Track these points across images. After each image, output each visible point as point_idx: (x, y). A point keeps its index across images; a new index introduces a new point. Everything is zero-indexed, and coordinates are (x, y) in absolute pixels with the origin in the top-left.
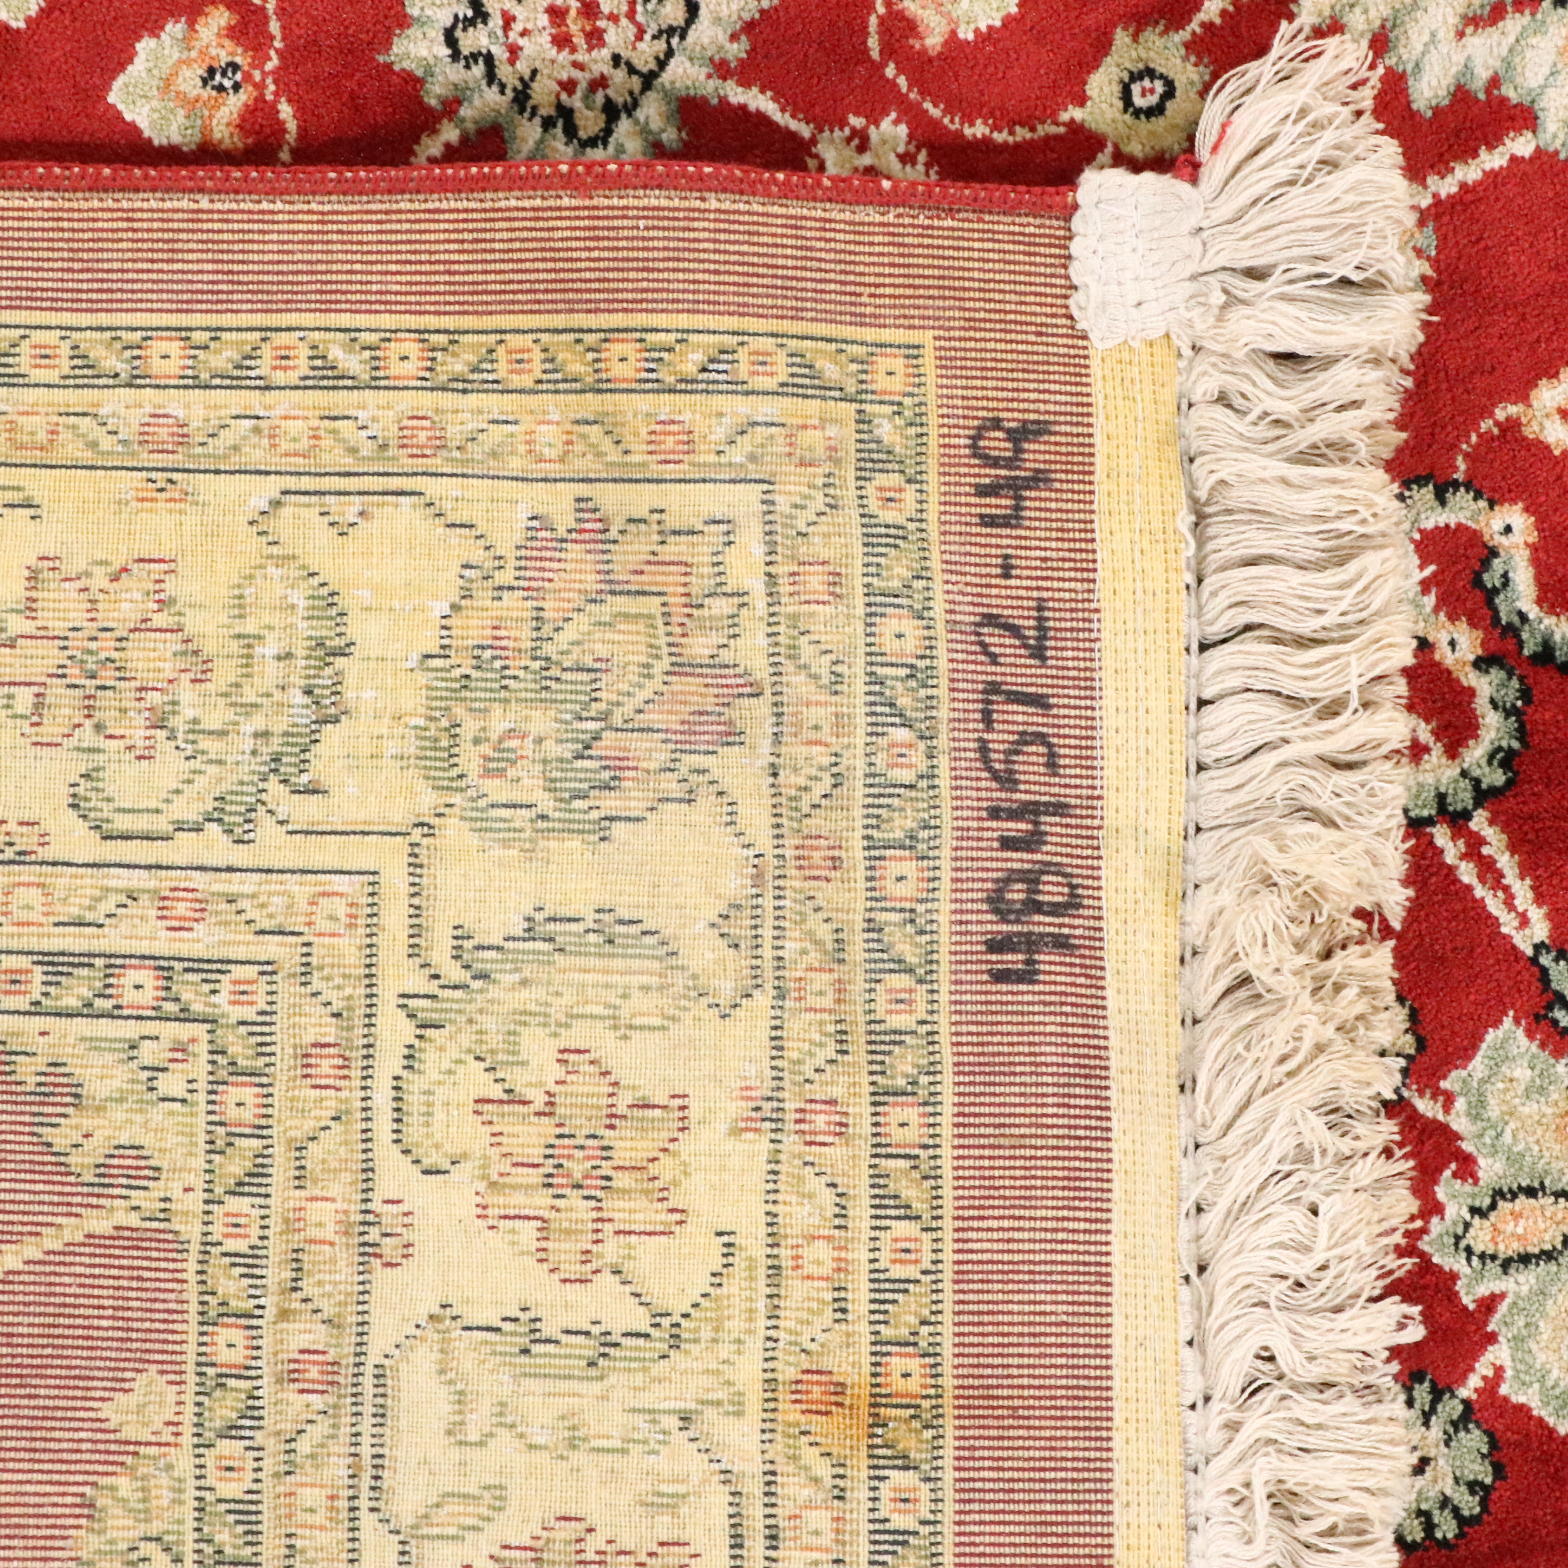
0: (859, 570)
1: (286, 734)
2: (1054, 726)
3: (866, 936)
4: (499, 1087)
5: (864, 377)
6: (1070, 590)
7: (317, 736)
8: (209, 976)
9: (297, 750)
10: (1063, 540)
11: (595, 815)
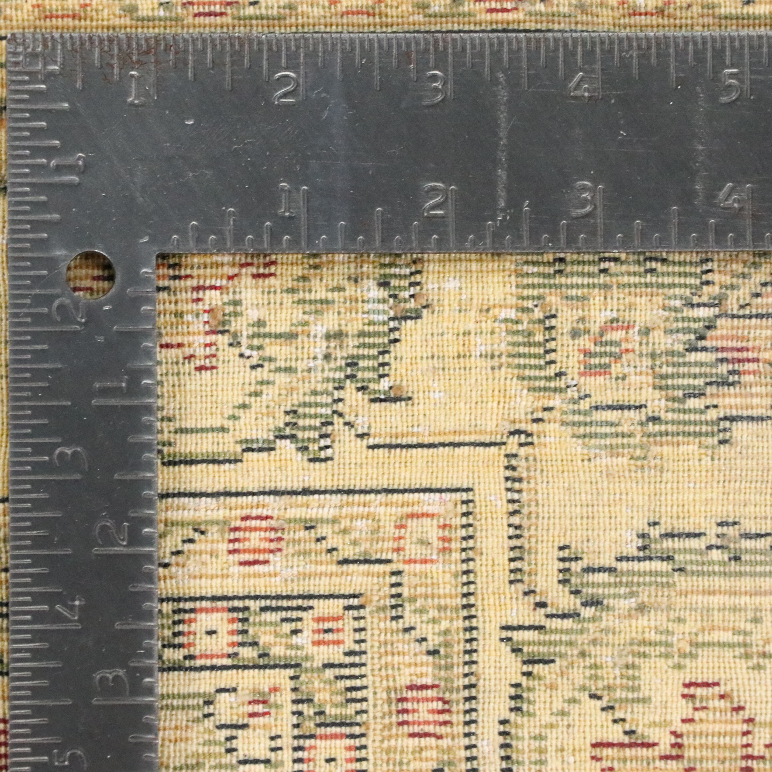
1: (362, 334)
4: (619, 728)
7: (396, 335)
8: (289, 614)
9: (374, 352)
11: (712, 415)
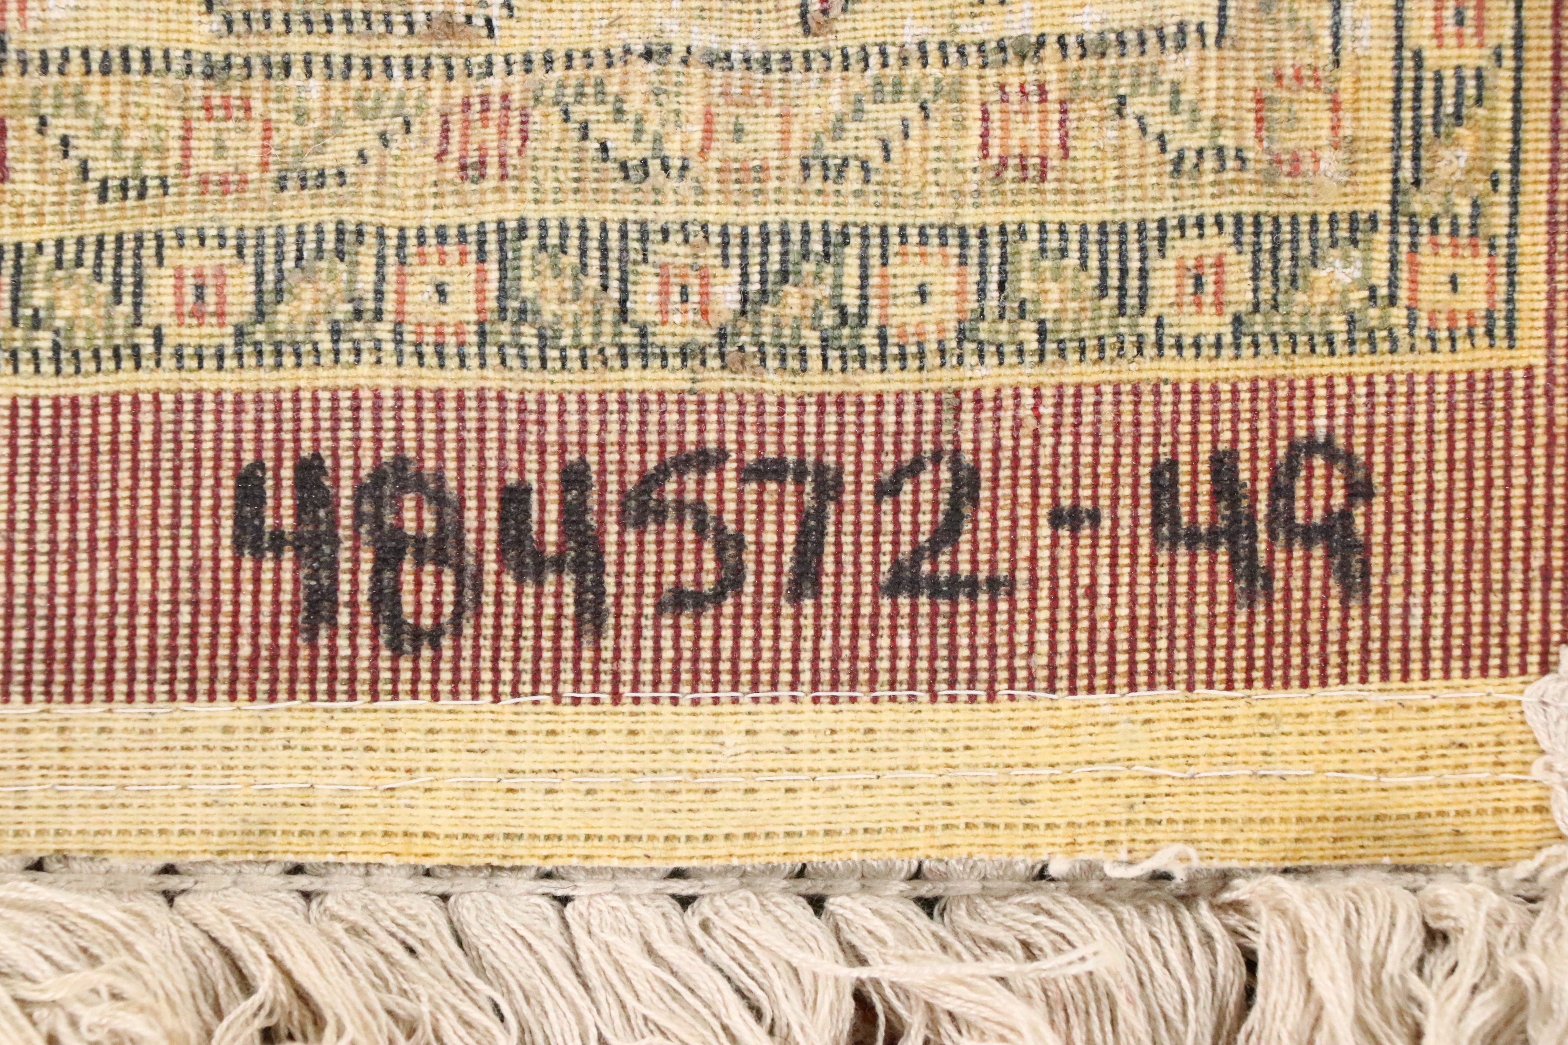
0: (1053, 216)
2: (757, 606)
3: (330, 228)
5: (1445, 229)
6: (1031, 644)
10: (1133, 627)
